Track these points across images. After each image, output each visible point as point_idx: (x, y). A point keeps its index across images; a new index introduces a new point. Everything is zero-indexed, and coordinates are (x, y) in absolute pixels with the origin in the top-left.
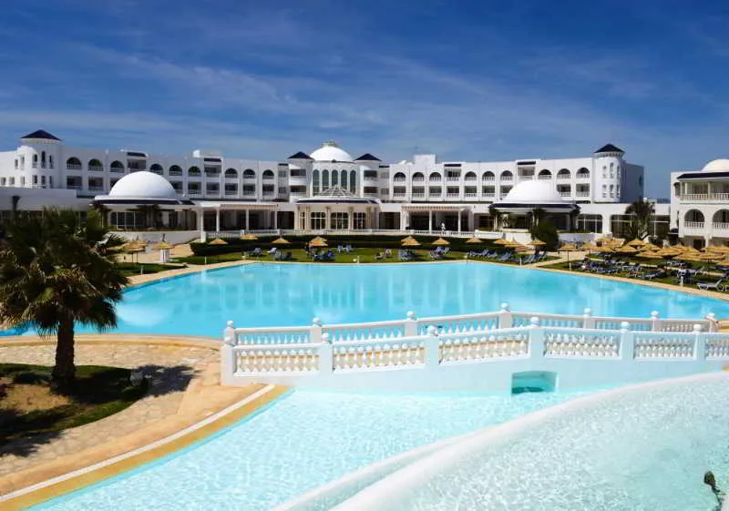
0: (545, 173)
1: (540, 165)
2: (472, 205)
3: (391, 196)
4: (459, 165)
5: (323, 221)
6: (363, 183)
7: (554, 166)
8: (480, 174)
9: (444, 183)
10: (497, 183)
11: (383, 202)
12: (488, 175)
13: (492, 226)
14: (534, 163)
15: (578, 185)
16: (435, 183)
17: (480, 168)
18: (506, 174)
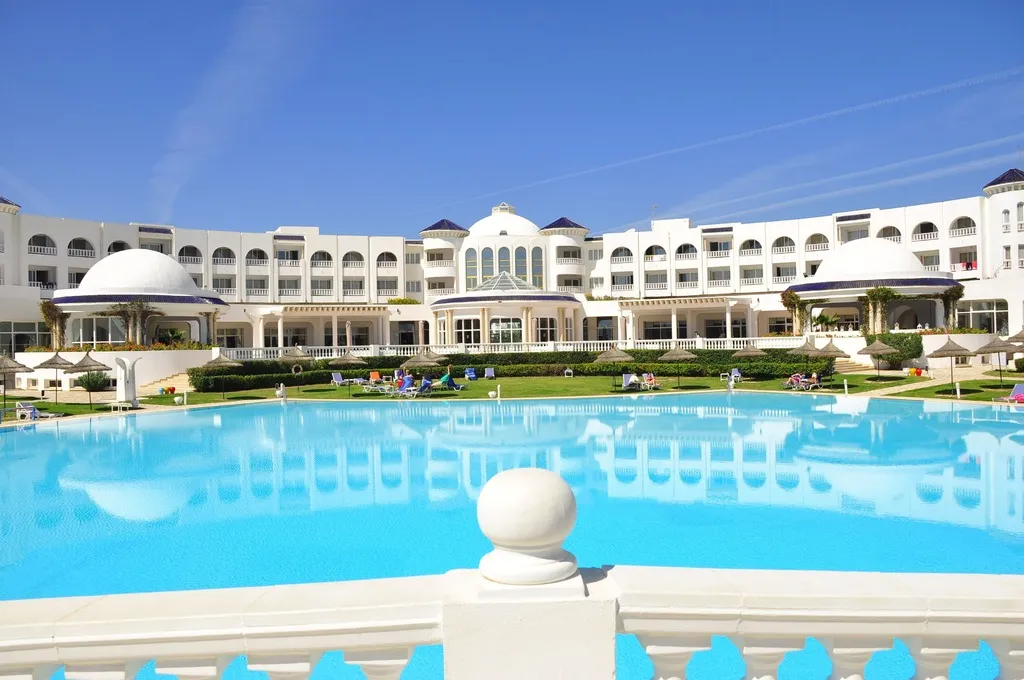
0: (889, 232)
1: (879, 218)
2: (754, 298)
3: (606, 289)
4: (730, 229)
5: (477, 334)
6: (555, 268)
7: (905, 218)
8: (767, 243)
9: (702, 262)
10: (800, 257)
11: (590, 298)
12: (783, 242)
13: (790, 329)
14: (867, 216)
15: (953, 251)
16: (686, 263)
17: (766, 232)
18: (817, 239)
